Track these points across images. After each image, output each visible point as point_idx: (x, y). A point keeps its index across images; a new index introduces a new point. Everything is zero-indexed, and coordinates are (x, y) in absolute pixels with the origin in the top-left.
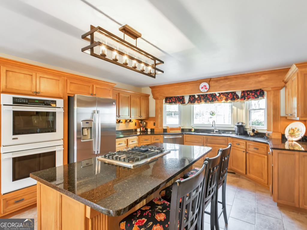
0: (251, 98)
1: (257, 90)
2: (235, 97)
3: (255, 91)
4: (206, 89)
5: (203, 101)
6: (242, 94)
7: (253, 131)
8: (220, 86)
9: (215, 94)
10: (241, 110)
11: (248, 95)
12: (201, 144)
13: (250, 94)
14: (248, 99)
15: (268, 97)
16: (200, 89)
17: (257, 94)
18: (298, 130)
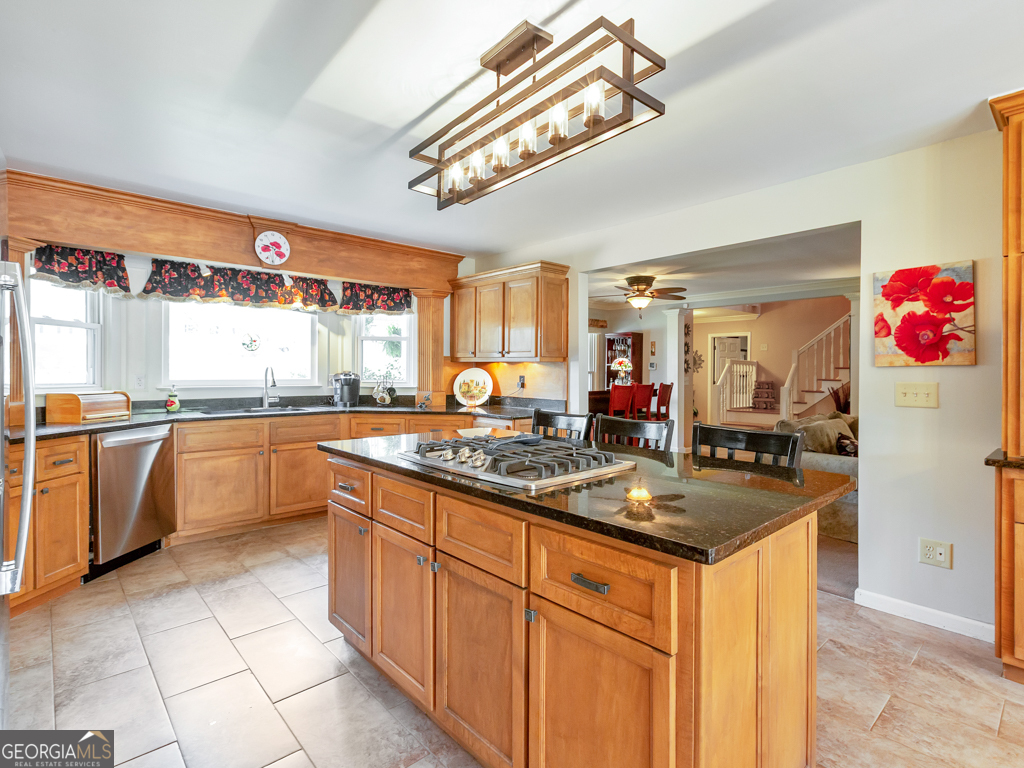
0: (378, 307)
1: (395, 290)
2: (327, 298)
3: (390, 291)
4: (281, 255)
5: (224, 292)
6: (348, 292)
7: (391, 391)
8: (321, 257)
9: (280, 276)
10: (340, 337)
11: (367, 296)
12: (254, 450)
13: (376, 296)
14: (367, 308)
15: (420, 311)
16: (258, 250)
17: (393, 300)
18: (477, 384)
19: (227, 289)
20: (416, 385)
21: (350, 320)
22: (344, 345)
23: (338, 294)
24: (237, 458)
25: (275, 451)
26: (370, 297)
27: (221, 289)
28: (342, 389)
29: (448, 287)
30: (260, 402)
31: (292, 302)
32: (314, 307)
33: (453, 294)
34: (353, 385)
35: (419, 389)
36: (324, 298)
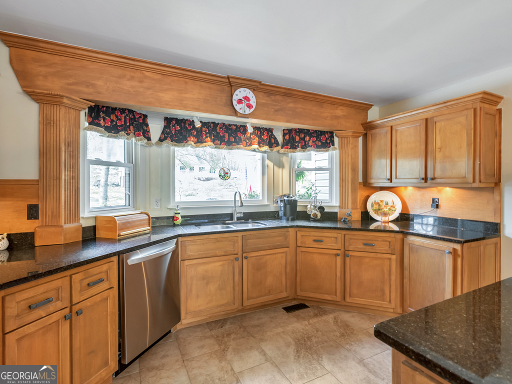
0: (309, 146)
1: (322, 133)
2: (273, 141)
3: (318, 134)
4: (249, 106)
5: (209, 139)
6: (287, 137)
7: (321, 209)
8: (276, 108)
9: (246, 124)
10: (281, 170)
11: (301, 139)
12: (232, 257)
13: (307, 138)
14: (302, 148)
15: (341, 147)
16: (235, 103)
17: (320, 141)
18: (387, 204)
19: (210, 138)
20: (338, 204)
21: (288, 157)
22: (283, 175)
23: (280, 138)
24: (221, 263)
25: (246, 258)
26: (303, 139)
27: (207, 137)
28: (285, 207)
29: (361, 130)
30: (231, 216)
31: (250, 145)
32: (266, 148)
33: (365, 136)
34: (293, 204)
35: (340, 207)
36: (272, 142)
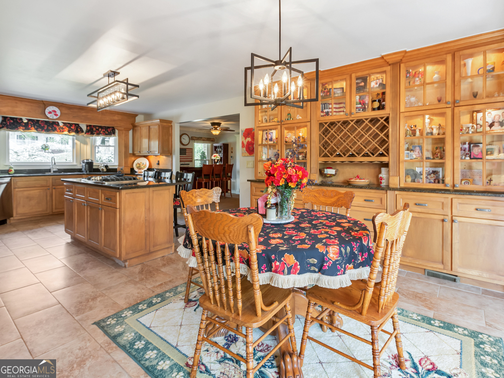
0: (101, 134)
1: (109, 128)
2: (79, 130)
3: (106, 128)
4: (56, 115)
5: (33, 128)
6: (89, 128)
7: (106, 167)
8: (74, 115)
9: (58, 122)
10: (85, 146)
11: (97, 129)
12: (46, 188)
13: (100, 130)
14: (97, 134)
15: (119, 136)
16: (47, 113)
17: (108, 131)
18: (143, 164)
19: (34, 127)
20: (117, 164)
21: (90, 138)
22: (87, 148)
23: (84, 128)
24: (38, 191)
25: (54, 188)
26: (98, 130)
27: (32, 127)
28: (85, 166)
29: (131, 126)
30: (49, 171)
31: (63, 132)
32: (73, 134)
33: (133, 129)
34: (90, 164)
35: (119, 166)
36: (78, 130)
